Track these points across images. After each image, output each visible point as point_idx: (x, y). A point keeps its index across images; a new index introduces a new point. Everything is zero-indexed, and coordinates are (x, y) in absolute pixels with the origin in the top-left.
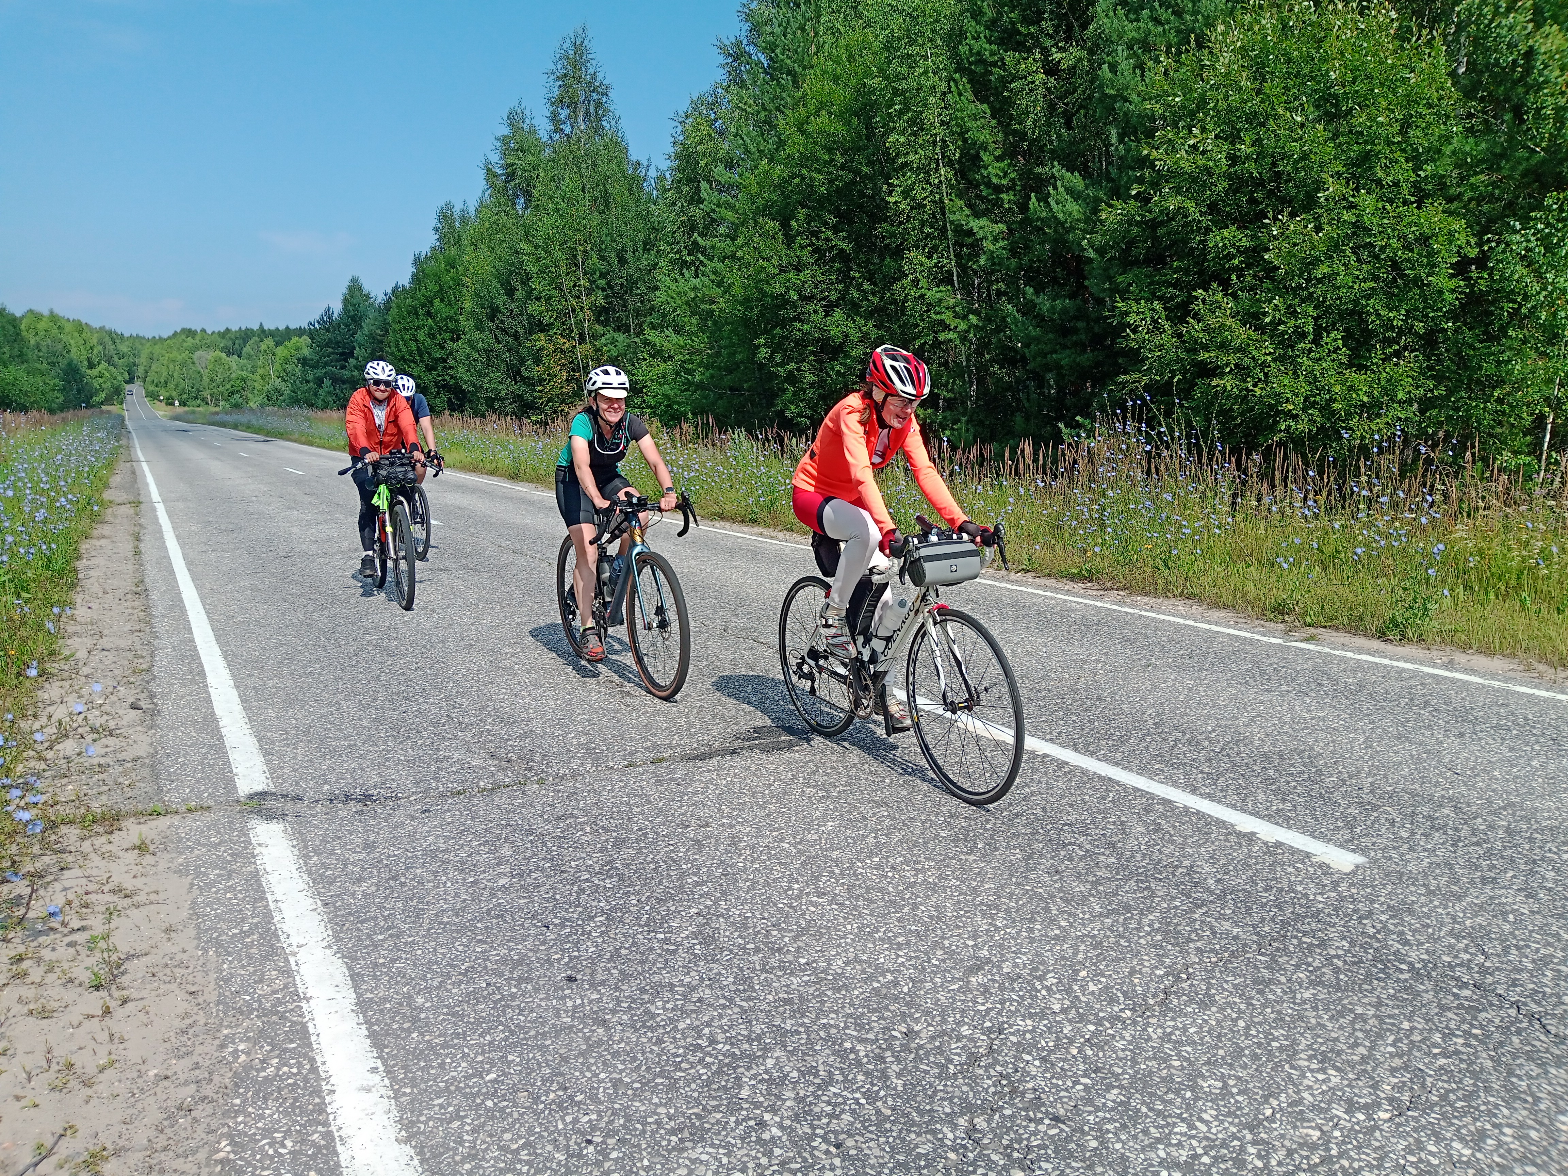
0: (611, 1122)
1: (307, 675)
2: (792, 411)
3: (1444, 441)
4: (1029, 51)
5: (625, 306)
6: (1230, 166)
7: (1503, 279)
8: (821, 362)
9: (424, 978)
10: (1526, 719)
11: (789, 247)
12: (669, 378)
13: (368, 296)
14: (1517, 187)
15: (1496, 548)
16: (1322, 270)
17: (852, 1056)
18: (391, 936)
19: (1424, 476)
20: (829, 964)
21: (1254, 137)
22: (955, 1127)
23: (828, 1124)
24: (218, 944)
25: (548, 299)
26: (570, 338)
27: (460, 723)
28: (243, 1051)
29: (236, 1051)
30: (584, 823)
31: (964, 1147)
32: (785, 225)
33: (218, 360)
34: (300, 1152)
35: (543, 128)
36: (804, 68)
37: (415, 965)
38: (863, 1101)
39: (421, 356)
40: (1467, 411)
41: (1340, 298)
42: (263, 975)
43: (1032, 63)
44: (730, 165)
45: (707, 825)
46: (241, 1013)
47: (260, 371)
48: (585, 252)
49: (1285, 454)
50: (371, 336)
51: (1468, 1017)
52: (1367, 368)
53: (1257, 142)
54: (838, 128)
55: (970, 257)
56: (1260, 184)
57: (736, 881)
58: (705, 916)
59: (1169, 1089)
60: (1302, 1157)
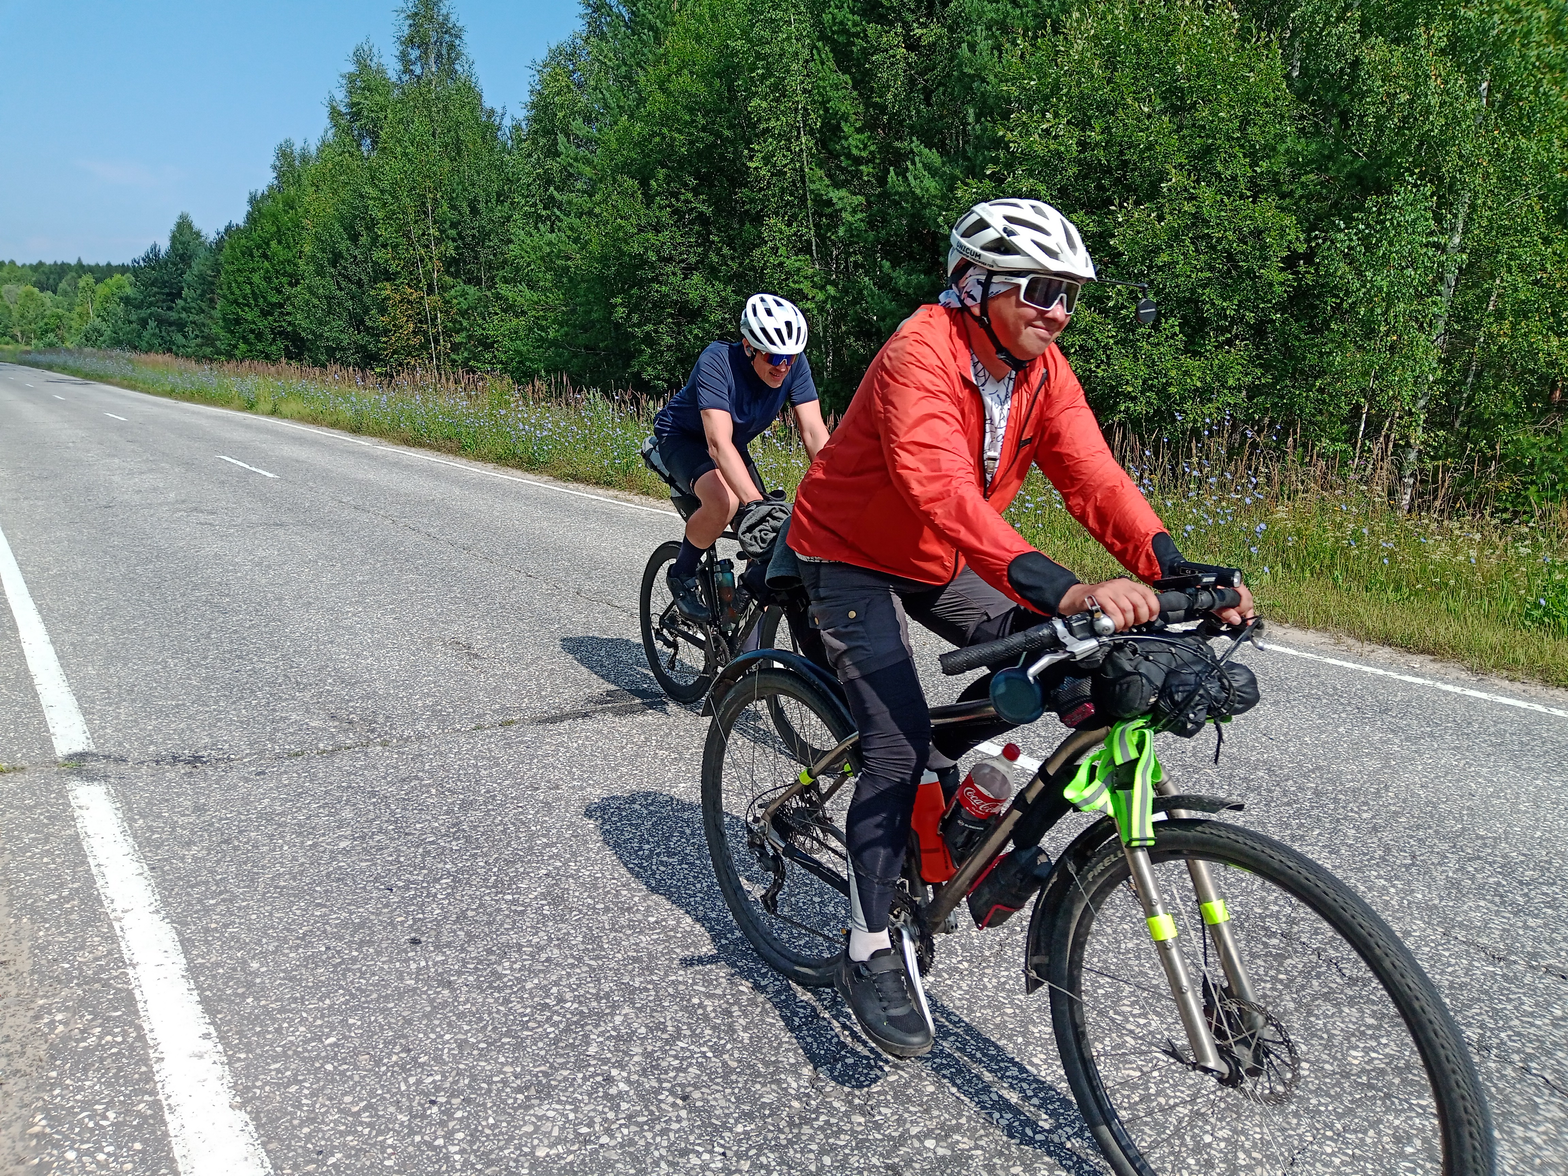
0: (456, 1082)
1: (130, 632)
2: (648, 373)
3: (1270, 426)
4: (891, 24)
5: (476, 258)
6: (1080, 152)
7: (1328, 274)
8: (678, 325)
9: (259, 943)
10: (1335, 689)
11: (648, 206)
12: (522, 333)
13: (198, 234)
14: (1342, 188)
15: (1313, 530)
16: (1163, 258)
17: (700, 1011)
18: (223, 900)
19: (1249, 459)
20: (679, 922)
21: (1104, 125)
22: (799, 1076)
23: (675, 1078)
24: (33, 911)
25: (395, 247)
26: (418, 288)
27: (298, 683)
28: (60, 1022)
29: (53, 1022)
30: (429, 785)
31: (808, 1095)
32: (644, 184)
33: (29, 295)
34: (124, 1123)
35: (392, 68)
36: (667, 24)
37: (249, 930)
38: (710, 1054)
39: (256, 300)
40: (1290, 399)
41: (1178, 286)
42: (84, 941)
43: (893, 37)
44: (588, 120)
45: (557, 787)
46: (60, 982)
47: (78, 309)
48: (435, 199)
49: (1124, 435)
50: (201, 277)
51: (1275, 964)
52: (1201, 354)
53: (1107, 130)
54: (700, 89)
55: (829, 227)
56: (1108, 171)
57: (586, 842)
58: (555, 877)
59: (1002, 1035)
60: (1123, 1096)
